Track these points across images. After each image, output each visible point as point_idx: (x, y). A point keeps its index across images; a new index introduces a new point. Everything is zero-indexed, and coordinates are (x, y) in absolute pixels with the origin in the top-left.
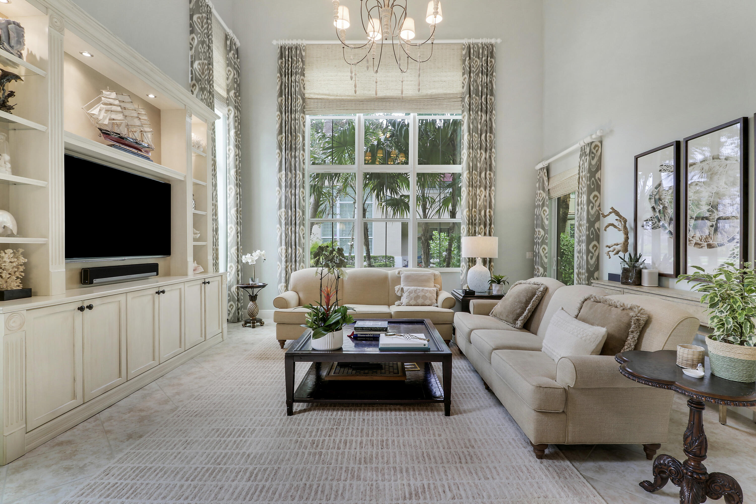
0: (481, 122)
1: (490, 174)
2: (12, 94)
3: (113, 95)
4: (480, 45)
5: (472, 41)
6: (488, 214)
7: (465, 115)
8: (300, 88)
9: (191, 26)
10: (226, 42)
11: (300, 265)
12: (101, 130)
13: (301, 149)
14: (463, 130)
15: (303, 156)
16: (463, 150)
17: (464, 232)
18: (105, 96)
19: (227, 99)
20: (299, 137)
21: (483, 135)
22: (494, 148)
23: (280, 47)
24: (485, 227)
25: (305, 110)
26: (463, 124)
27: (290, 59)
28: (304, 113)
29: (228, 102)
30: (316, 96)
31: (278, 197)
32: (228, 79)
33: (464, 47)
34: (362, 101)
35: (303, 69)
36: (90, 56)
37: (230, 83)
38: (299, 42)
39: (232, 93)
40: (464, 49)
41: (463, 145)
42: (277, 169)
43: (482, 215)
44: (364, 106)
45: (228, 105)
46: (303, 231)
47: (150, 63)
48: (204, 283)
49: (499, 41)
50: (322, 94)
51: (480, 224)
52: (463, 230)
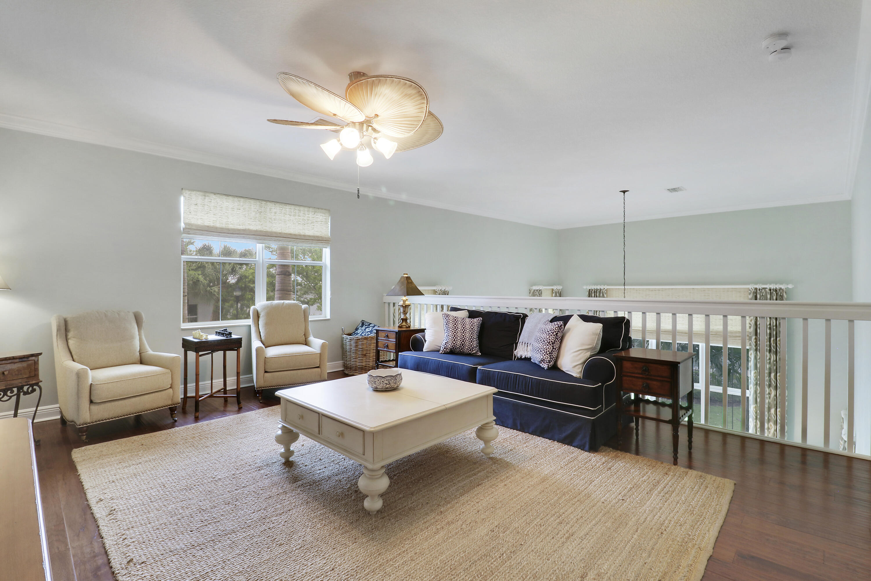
0: (770, 362)
4: (768, 290)
5: (758, 286)
14: (751, 366)
16: (750, 384)
21: (773, 375)
23: (588, 290)
26: (750, 361)
33: (750, 292)
38: (602, 287)
40: (750, 294)
41: (750, 379)
49: (790, 286)
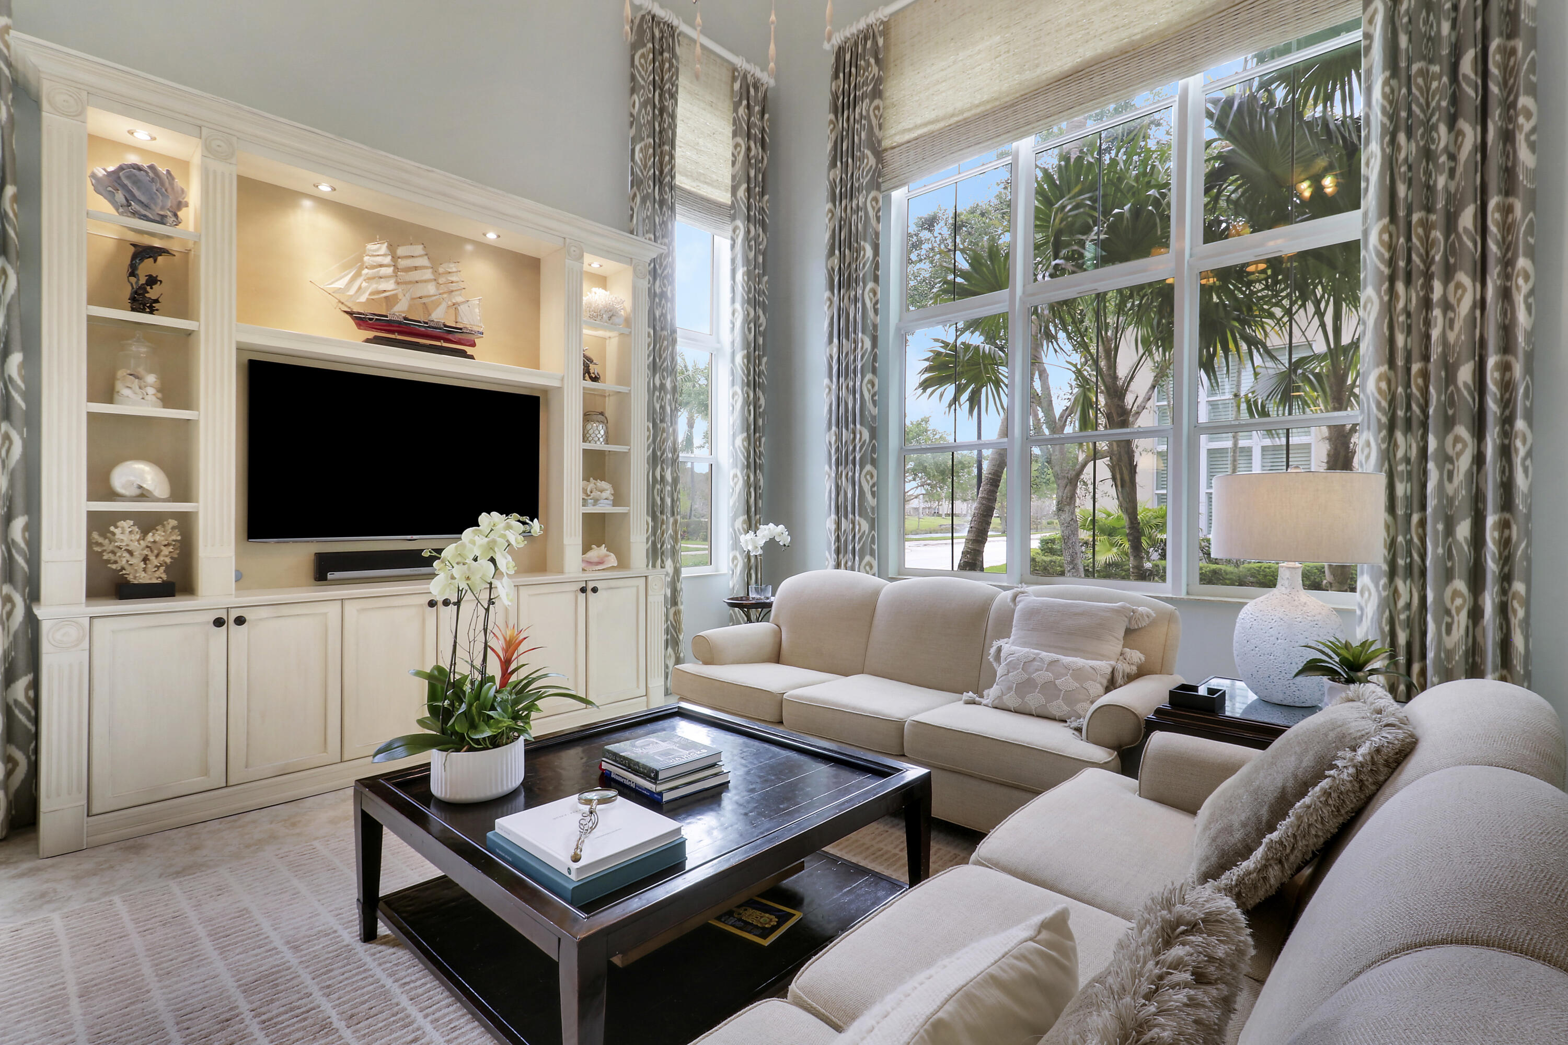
1: (1507, 210)
2: (152, 281)
3: (418, 249)
6: (1492, 376)
7: (1375, 11)
8: (871, 127)
9: (633, 78)
10: (732, 87)
11: (861, 560)
12: (350, 313)
13: (870, 276)
14: (1369, 71)
15: (875, 294)
16: (1367, 145)
17: (1368, 457)
18: (371, 253)
19: (733, 206)
20: (864, 250)
21: (1469, 57)
22: (1532, 90)
23: (836, 50)
24: (1479, 433)
25: (880, 180)
26: (1369, 47)
27: (853, 70)
28: (878, 188)
29: (732, 212)
30: (907, 137)
31: (827, 401)
32: (734, 163)
34: (1012, 105)
35: (878, 81)
36: (329, 189)
37: (738, 172)
38: (871, 19)
39: (741, 193)
41: (1368, 124)
42: (825, 338)
43: (1460, 384)
44: (1019, 116)
45: (733, 218)
46: (872, 477)
47: (438, 171)
48: (583, 590)
50: (926, 124)
51: (1448, 423)
52: (1366, 451)
